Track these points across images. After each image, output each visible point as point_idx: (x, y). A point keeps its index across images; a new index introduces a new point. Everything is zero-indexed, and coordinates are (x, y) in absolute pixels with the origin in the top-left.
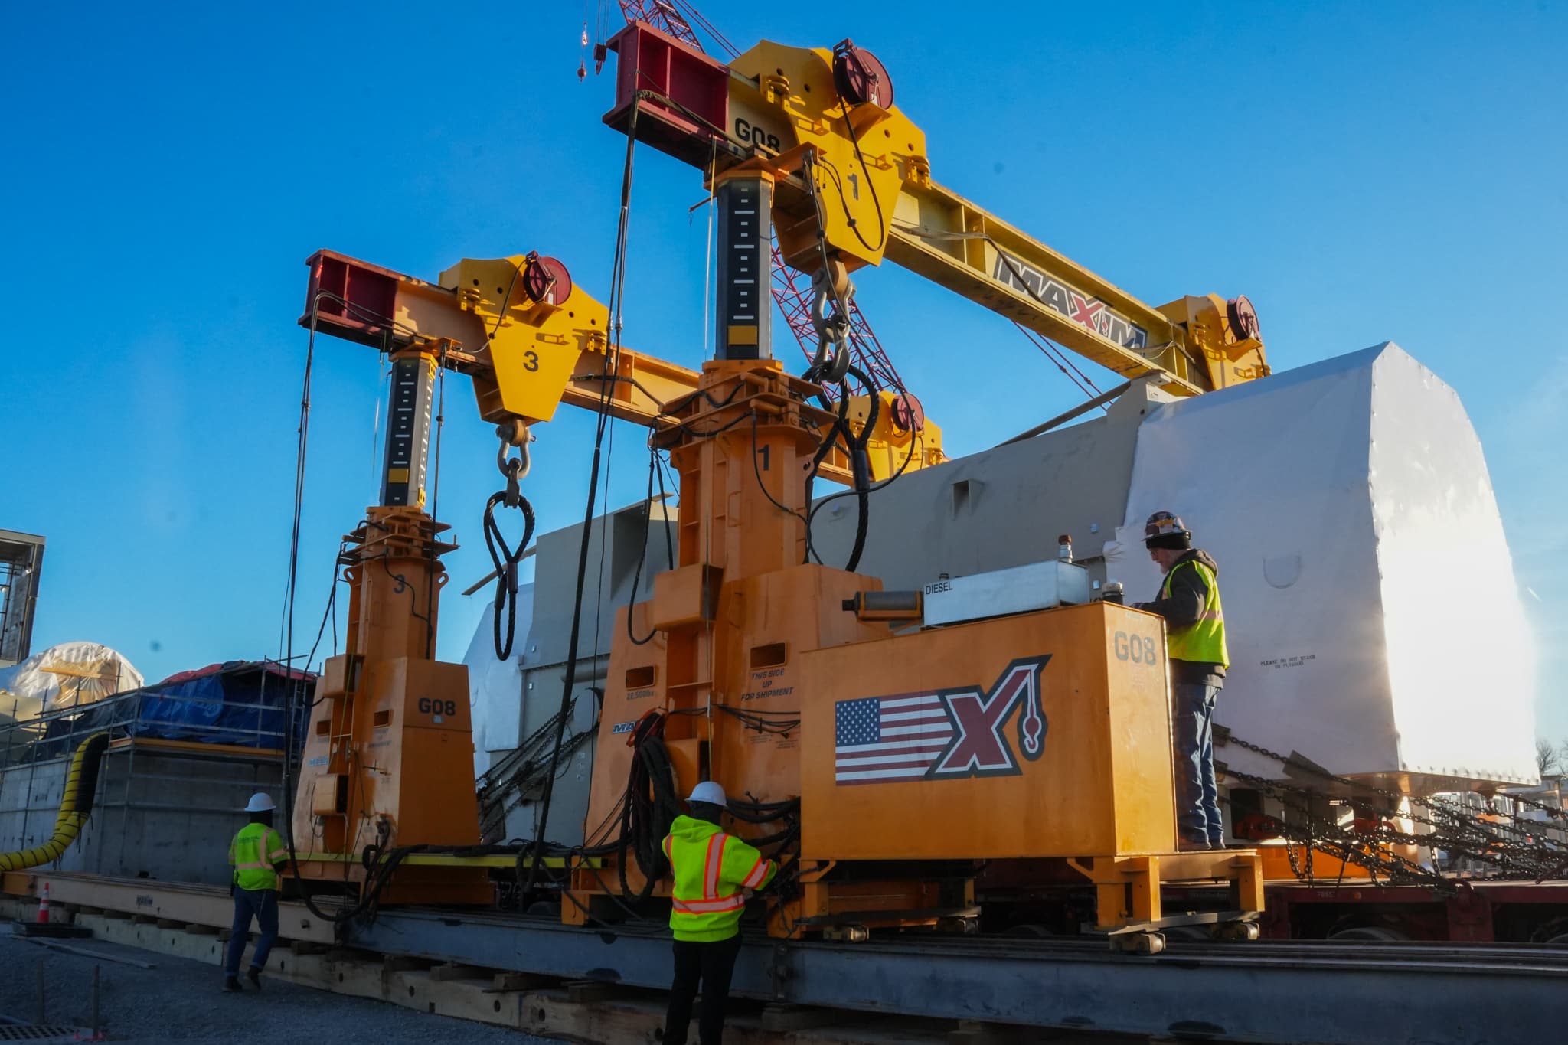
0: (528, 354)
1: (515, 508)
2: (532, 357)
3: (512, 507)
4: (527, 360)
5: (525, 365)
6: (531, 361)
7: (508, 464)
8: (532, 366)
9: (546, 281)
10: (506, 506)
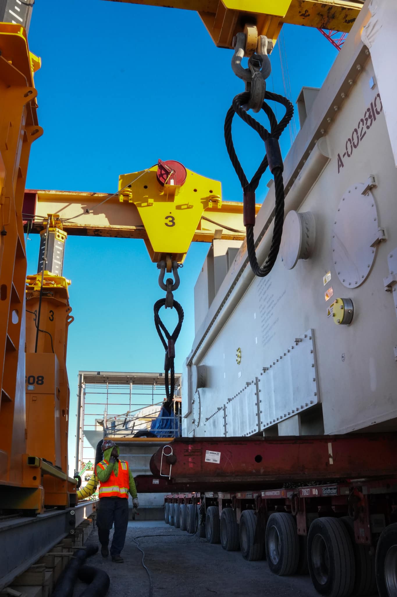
0: (167, 218)
1: (172, 308)
2: (170, 219)
3: (170, 308)
4: (167, 221)
5: (166, 224)
6: (170, 221)
7: (165, 284)
8: (171, 224)
9: (168, 173)
10: (166, 308)
